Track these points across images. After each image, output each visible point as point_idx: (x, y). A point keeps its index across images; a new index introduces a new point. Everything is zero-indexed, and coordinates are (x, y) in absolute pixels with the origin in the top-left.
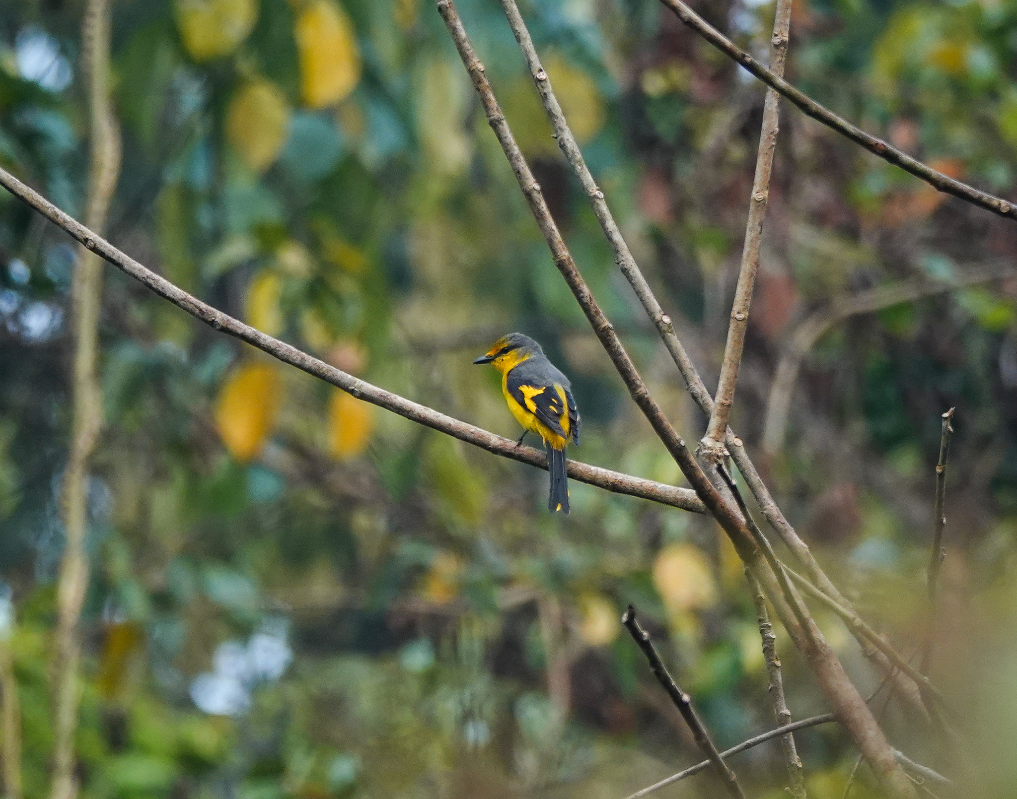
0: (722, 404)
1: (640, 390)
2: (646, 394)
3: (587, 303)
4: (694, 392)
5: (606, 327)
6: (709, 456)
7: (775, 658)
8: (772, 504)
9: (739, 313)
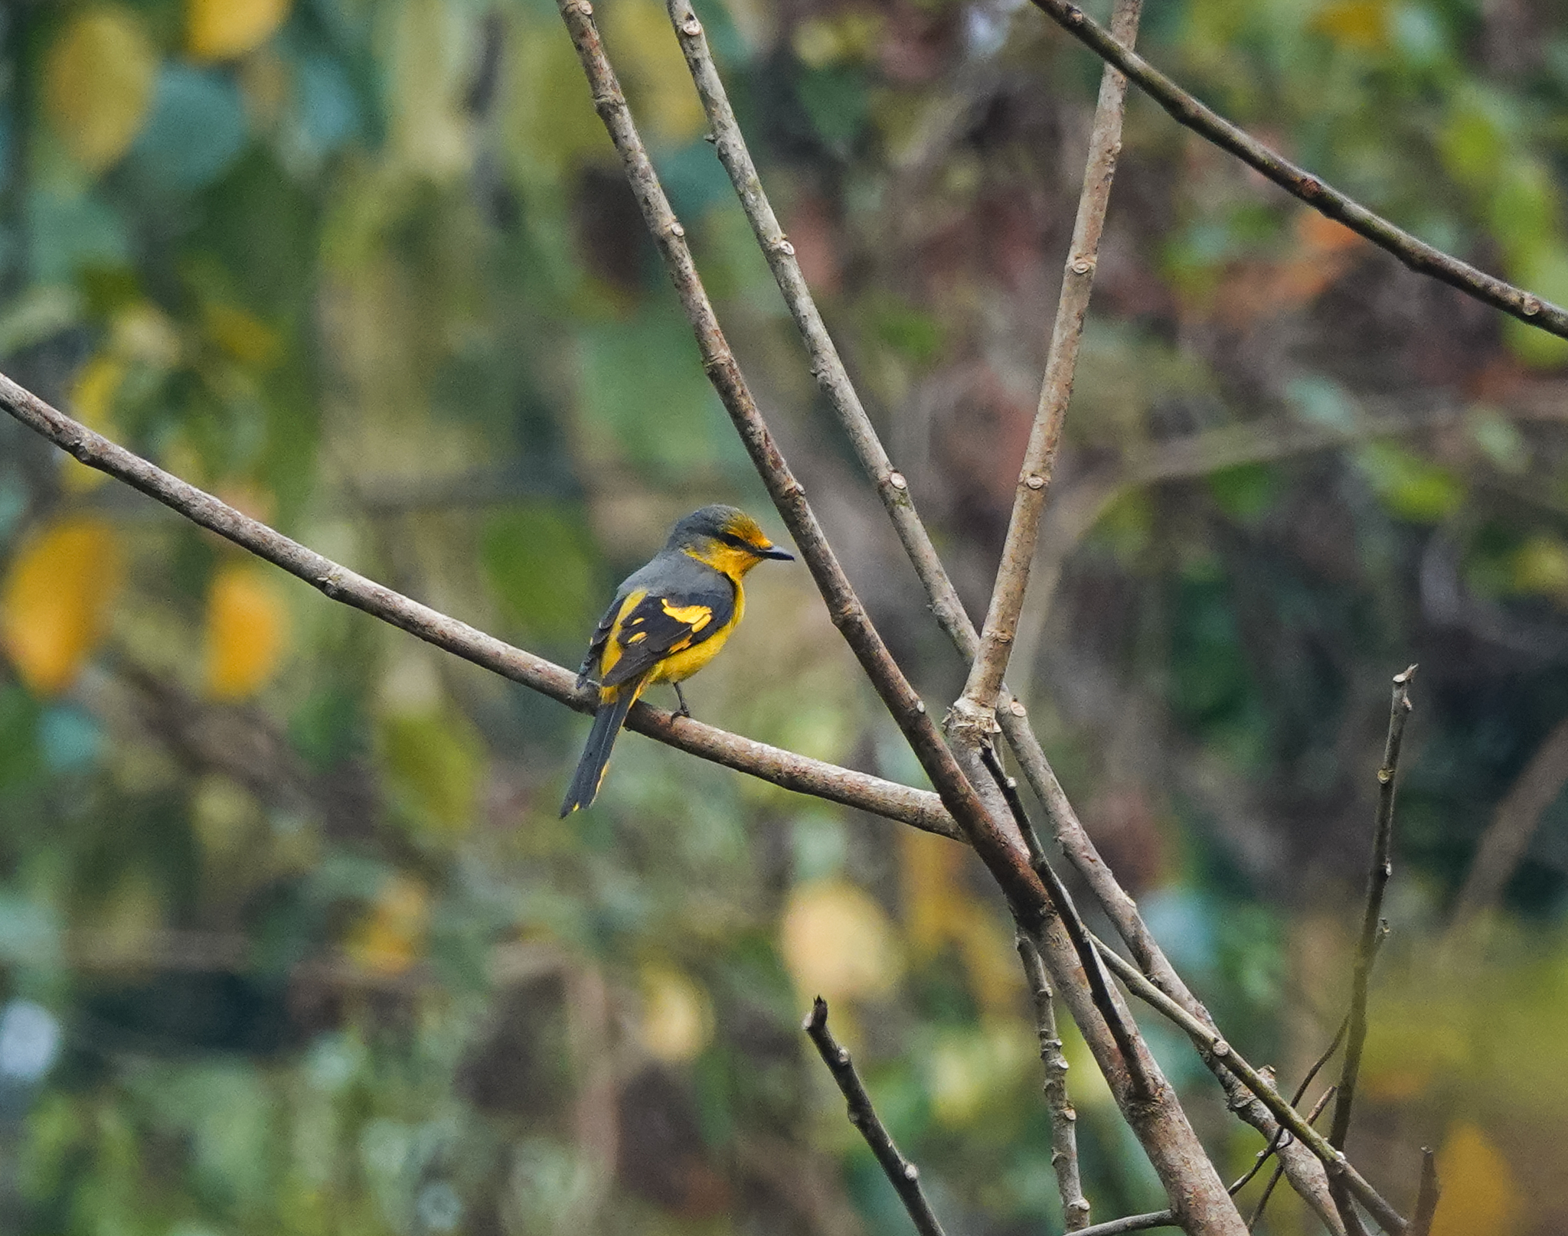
0: (996, 640)
1: (849, 606)
2: (860, 614)
3: (759, 446)
4: (943, 614)
5: (791, 489)
6: (967, 733)
7: (1065, 1104)
8: (1075, 824)
9: (1033, 475)
